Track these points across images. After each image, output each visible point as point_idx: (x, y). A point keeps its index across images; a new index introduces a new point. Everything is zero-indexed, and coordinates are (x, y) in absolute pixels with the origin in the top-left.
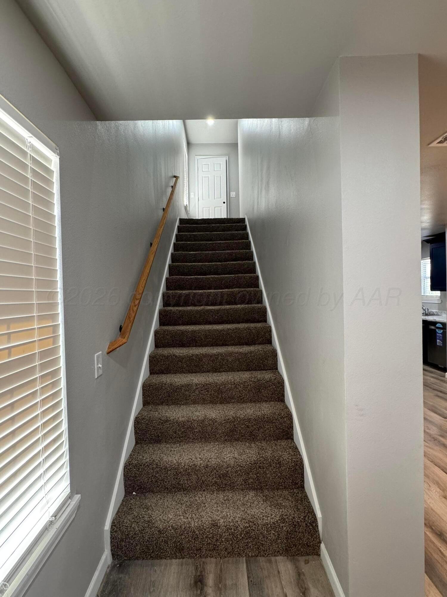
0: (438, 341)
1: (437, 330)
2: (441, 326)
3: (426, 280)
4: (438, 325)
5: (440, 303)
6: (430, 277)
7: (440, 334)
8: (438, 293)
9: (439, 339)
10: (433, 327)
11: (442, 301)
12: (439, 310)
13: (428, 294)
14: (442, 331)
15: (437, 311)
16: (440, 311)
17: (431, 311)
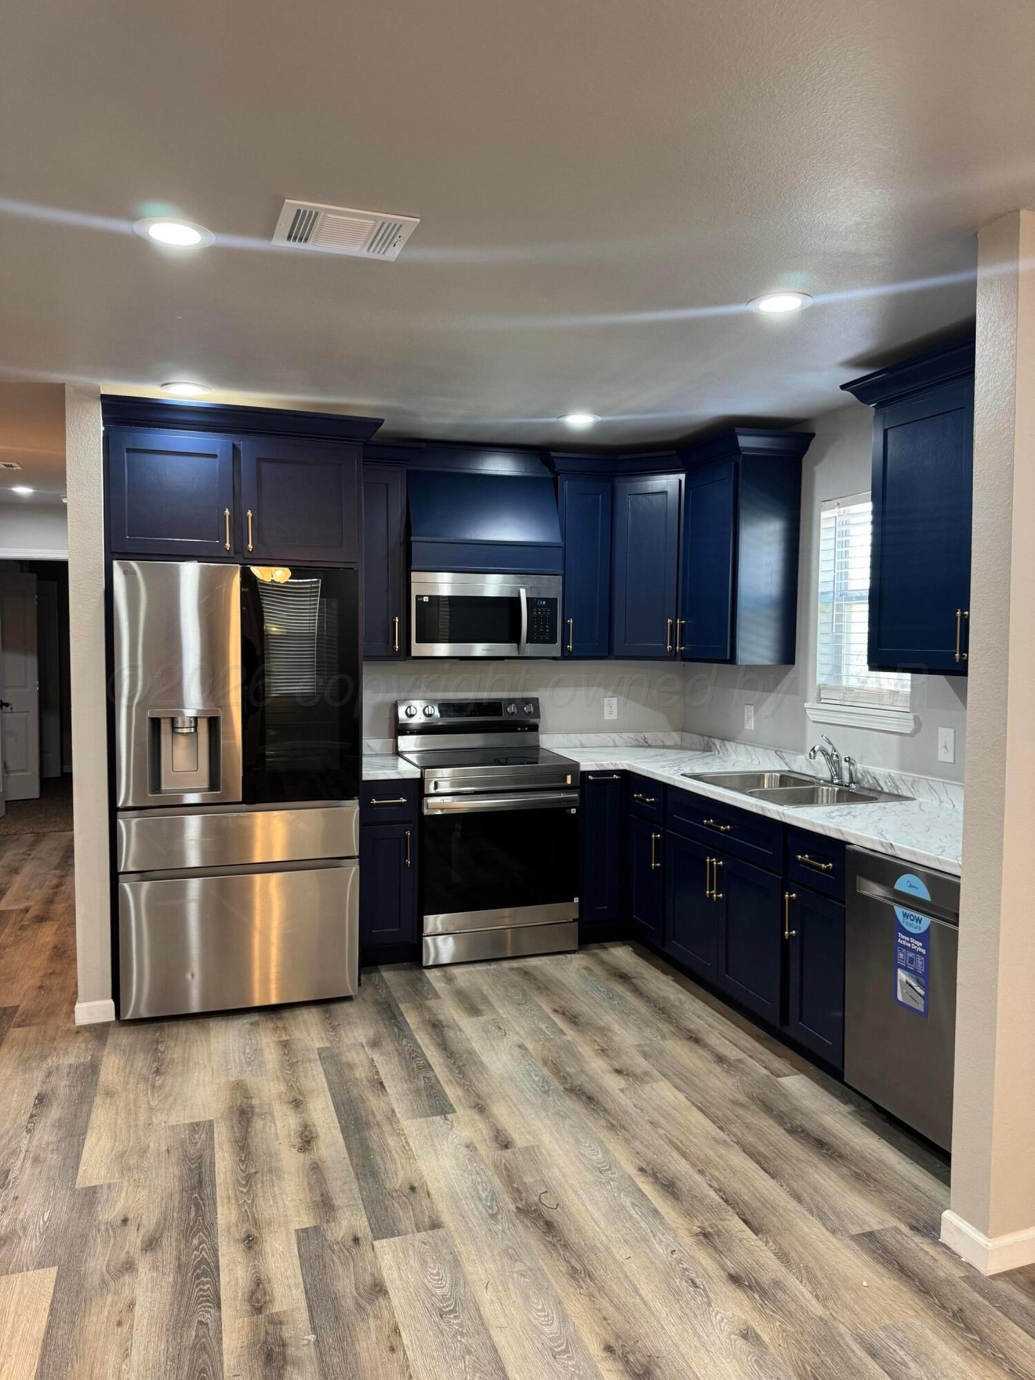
0: (902, 975)
1: (899, 911)
2: (923, 893)
3: (845, 608)
4: (903, 884)
5: (908, 731)
6: (866, 594)
7: (916, 937)
8: (898, 682)
9: (905, 969)
10: (876, 891)
11: (917, 721)
12: (903, 768)
13: (853, 683)
14: (926, 921)
15: (894, 772)
16: (909, 776)
17: (867, 772)
